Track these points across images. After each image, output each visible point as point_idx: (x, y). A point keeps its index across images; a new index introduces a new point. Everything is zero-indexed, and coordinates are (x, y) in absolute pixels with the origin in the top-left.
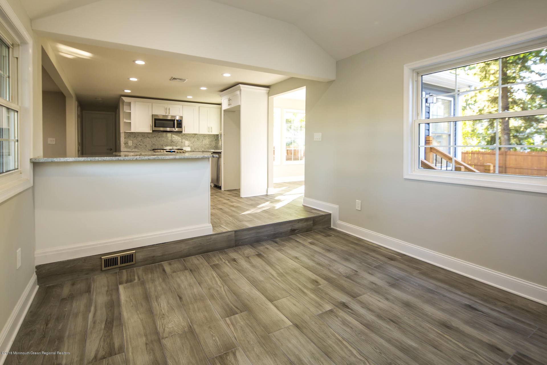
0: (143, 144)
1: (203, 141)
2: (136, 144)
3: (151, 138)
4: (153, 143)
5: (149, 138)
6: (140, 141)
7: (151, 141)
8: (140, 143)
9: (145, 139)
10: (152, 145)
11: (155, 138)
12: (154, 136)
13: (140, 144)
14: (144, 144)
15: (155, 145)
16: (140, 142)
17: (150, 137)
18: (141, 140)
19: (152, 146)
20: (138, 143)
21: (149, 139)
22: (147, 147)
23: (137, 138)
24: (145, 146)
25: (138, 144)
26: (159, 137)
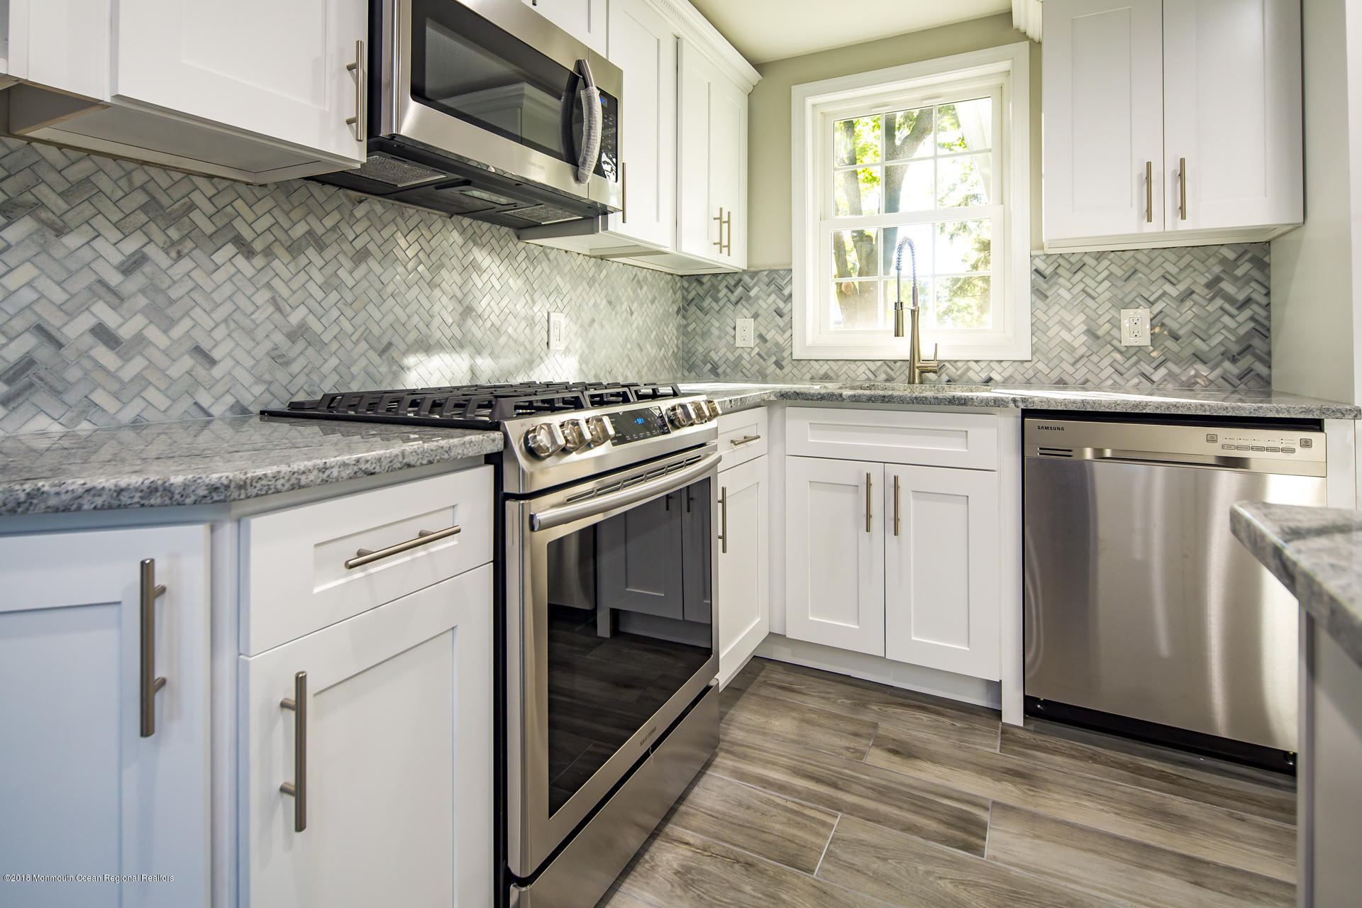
0: (153, 333)
1: (632, 313)
2: (40, 330)
3: (268, 252)
4: (295, 318)
5: (246, 249)
6: (114, 279)
7: (268, 285)
8: (111, 319)
9: (186, 264)
10: (278, 338)
11: (311, 252)
12: (300, 229)
13: (102, 334)
14: (168, 325)
15: (315, 342)
16: (117, 298)
17: (258, 246)
18: (132, 265)
19: (279, 359)
20: (72, 315)
21: (240, 261)
22: (217, 372)
23: (60, 232)
24: (187, 362)
25: (76, 329)
26: (361, 256)
